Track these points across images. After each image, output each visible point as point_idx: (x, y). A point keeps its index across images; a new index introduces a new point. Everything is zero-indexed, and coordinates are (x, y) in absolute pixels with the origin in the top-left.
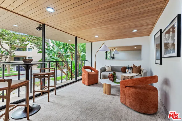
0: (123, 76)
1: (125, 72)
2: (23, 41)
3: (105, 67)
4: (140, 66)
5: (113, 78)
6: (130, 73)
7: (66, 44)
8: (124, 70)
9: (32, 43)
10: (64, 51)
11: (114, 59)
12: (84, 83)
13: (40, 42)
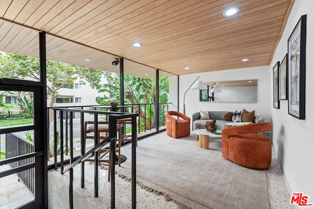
0: (227, 125)
1: (231, 121)
2: (69, 73)
3: (199, 113)
4: (254, 112)
5: (213, 128)
6: (237, 122)
7: (139, 79)
8: (229, 117)
9: (81, 76)
10: (136, 90)
11: (213, 100)
12: (170, 135)
13: (94, 74)
